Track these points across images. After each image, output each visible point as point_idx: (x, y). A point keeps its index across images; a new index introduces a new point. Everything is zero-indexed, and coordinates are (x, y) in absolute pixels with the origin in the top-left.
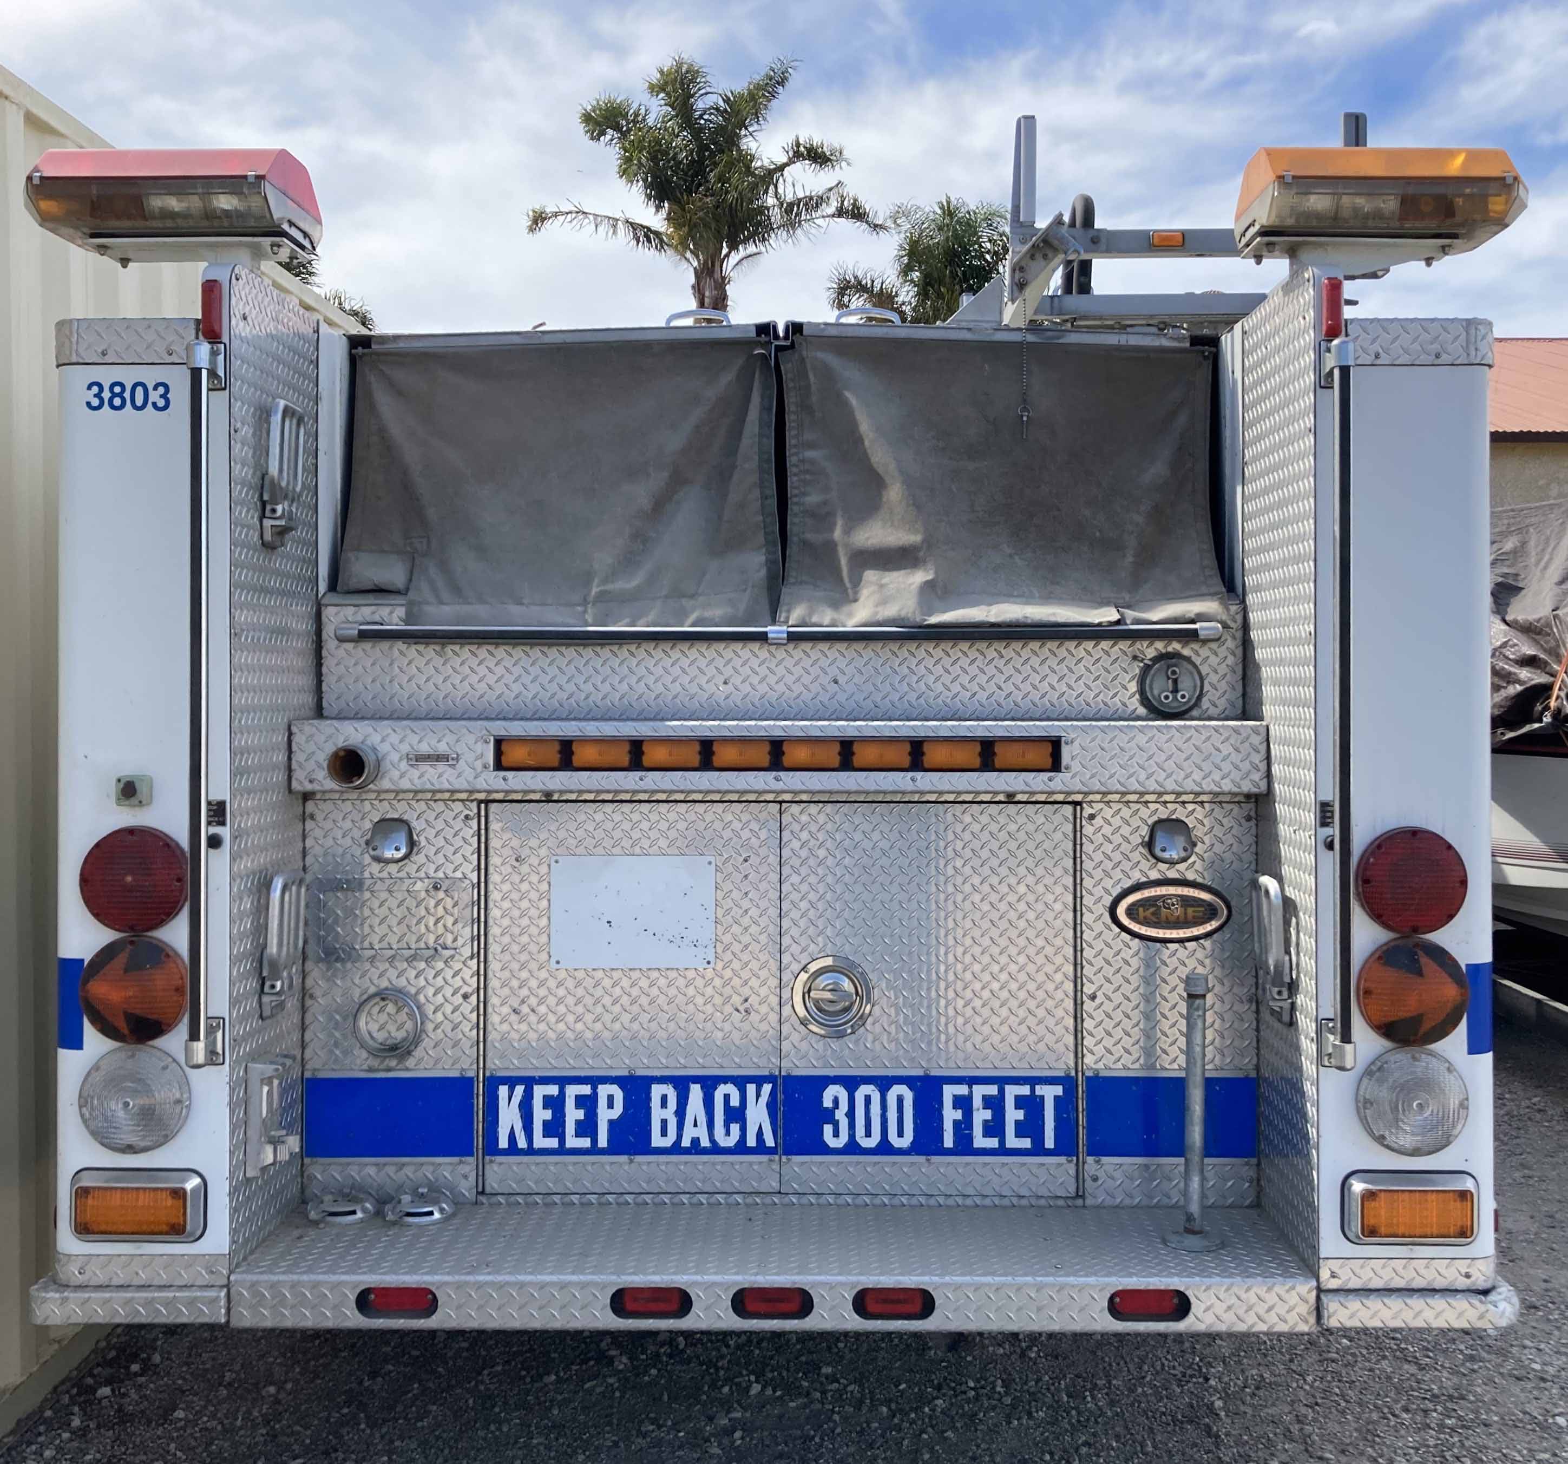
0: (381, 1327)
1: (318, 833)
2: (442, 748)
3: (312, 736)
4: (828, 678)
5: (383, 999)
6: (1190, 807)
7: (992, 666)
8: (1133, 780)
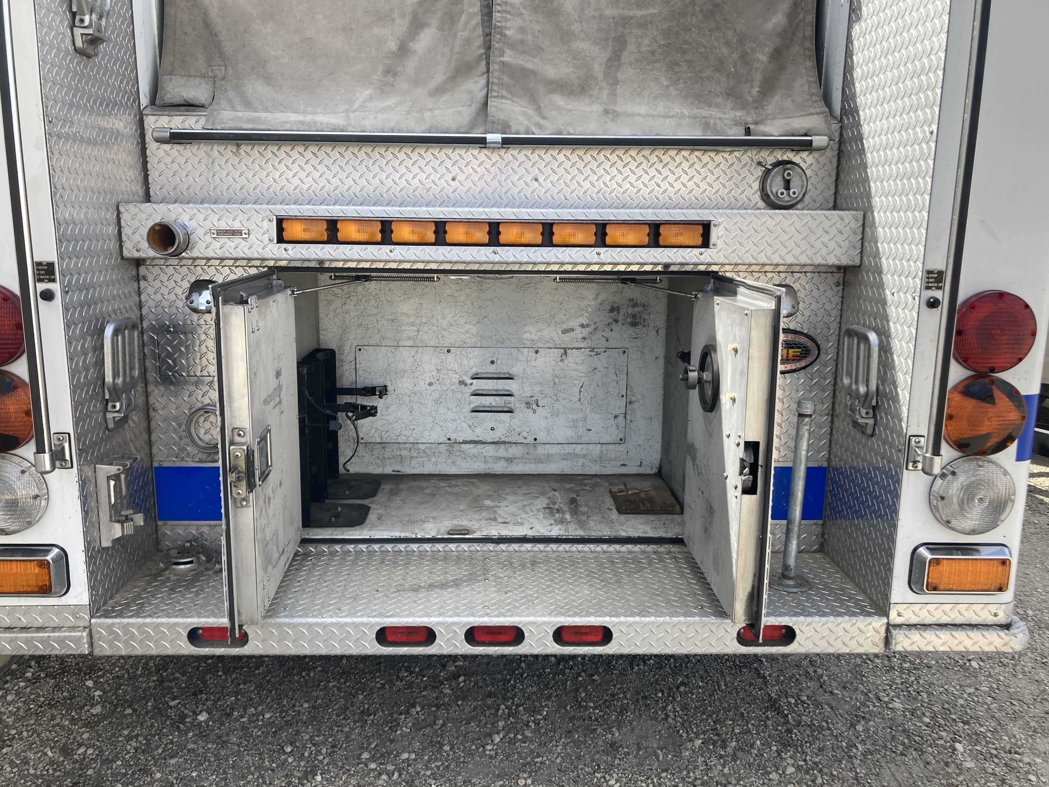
0: (208, 654)
1: (150, 290)
2: (236, 226)
3: (136, 215)
4: (531, 177)
5: (206, 412)
6: (797, 275)
7: (653, 168)
8: (762, 254)
